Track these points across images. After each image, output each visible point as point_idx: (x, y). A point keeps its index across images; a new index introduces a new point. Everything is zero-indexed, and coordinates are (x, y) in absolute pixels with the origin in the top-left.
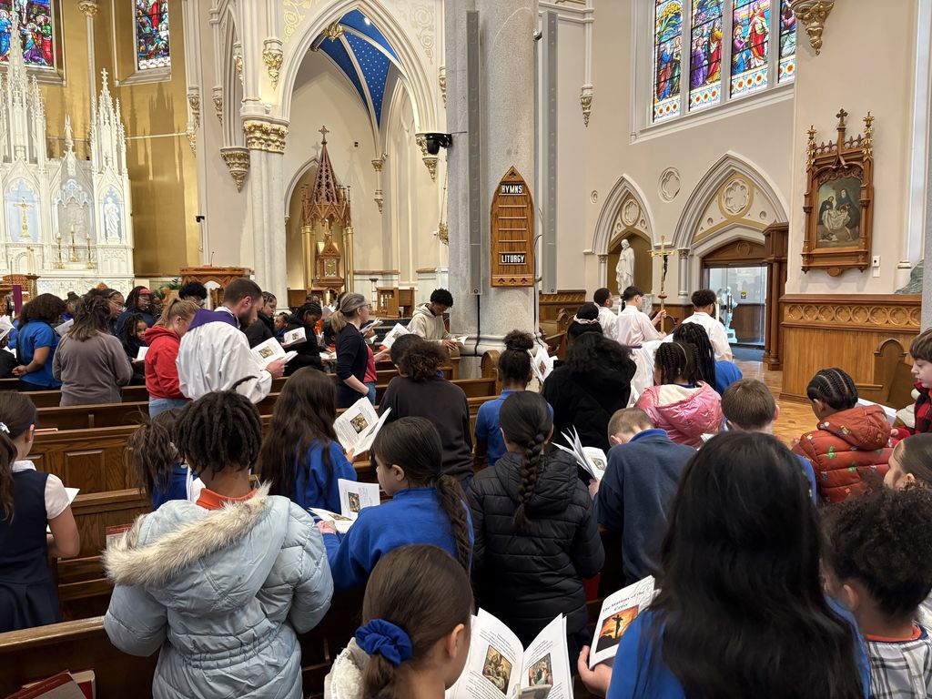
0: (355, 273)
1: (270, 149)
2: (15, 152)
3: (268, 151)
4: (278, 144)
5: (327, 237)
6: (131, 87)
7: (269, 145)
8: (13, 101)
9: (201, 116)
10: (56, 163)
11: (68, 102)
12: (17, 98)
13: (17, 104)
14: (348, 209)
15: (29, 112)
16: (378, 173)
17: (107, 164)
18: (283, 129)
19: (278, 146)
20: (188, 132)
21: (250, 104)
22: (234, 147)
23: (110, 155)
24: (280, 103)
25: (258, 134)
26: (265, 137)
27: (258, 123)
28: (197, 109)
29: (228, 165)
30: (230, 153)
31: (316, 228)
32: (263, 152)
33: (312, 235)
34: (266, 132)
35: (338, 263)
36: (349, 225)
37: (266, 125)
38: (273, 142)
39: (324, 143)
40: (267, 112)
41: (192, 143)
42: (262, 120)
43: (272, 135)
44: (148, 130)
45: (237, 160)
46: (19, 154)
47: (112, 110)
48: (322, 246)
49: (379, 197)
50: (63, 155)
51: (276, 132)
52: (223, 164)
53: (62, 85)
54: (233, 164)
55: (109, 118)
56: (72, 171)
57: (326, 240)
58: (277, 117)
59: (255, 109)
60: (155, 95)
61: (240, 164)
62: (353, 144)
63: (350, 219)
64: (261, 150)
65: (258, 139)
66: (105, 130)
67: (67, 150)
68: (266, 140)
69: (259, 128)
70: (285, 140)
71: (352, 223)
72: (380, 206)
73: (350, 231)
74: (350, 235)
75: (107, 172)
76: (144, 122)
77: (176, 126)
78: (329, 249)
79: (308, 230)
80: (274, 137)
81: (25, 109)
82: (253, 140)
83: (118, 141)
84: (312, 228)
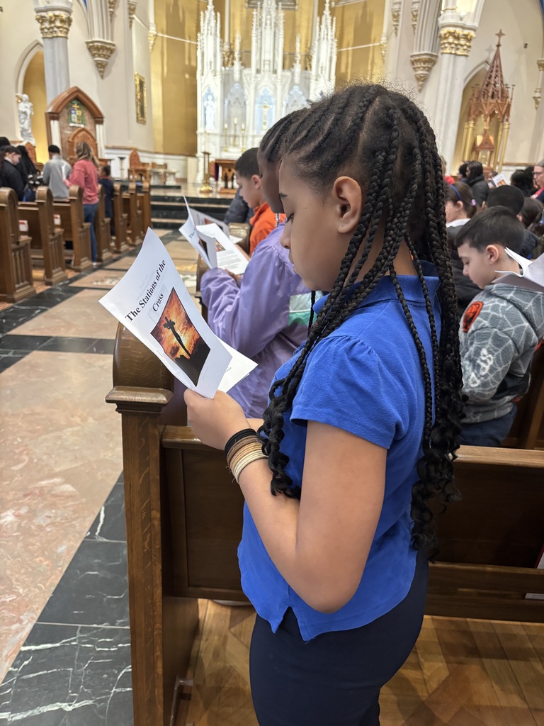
0: (504, 165)
1: (458, 52)
2: (264, 64)
3: (455, 54)
4: (465, 47)
5: (485, 131)
6: (343, 7)
7: (458, 49)
8: (266, 24)
9: (399, 27)
10: (288, 74)
11: (297, 23)
12: (268, 22)
13: (268, 27)
14: (509, 106)
15: (275, 33)
16: (542, 72)
17: (322, 73)
18: (472, 33)
19: (465, 50)
20: (382, 42)
21: (449, 13)
22: (422, 52)
23: (324, 65)
24: (473, 11)
25: (451, 39)
26: (456, 42)
27: (452, 30)
28: (397, 21)
29: (414, 68)
30: (418, 58)
31: (478, 123)
32: (452, 56)
33: (474, 129)
34: (458, 38)
35: (491, 154)
36: (507, 120)
37: (459, 31)
38: (462, 45)
39: (498, 46)
40: (461, 19)
41: (383, 52)
42: (456, 26)
43: (462, 40)
44: (351, 43)
45: (422, 65)
46: (267, 67)
47: (330, 27)
48: (480, 140)
49: (538, 95)
50: (293, 67)
51: (466, 37)
52: (410, 68)
53: (294, 9)
54: (419, 68)
55: (327, 34)
56: (297, 79)
57: (485, 134)
58: (469, 23)
59: (452, 17)
60: (360, 12)
61: (424, 68)
62: (523, 45)
63: (509, 115)
64: (451, 53)
65: (450, 44)
66: (324, 45)
67: (295, 62)
68: (456, 45)
69: (451, 34)
70: (471, 44)
71: (510, 119)
72: (537, 103)
73: (506, 127)
74: (506, 130)
75: (321, 80)
76: (349, 36)
77: (373, 37)
78: (486, 142)
79: (471, 125)
80: (462, 42)
81: (273, 29)
82: (447, 45)
83: (331, 53)
84: (474, 124)
